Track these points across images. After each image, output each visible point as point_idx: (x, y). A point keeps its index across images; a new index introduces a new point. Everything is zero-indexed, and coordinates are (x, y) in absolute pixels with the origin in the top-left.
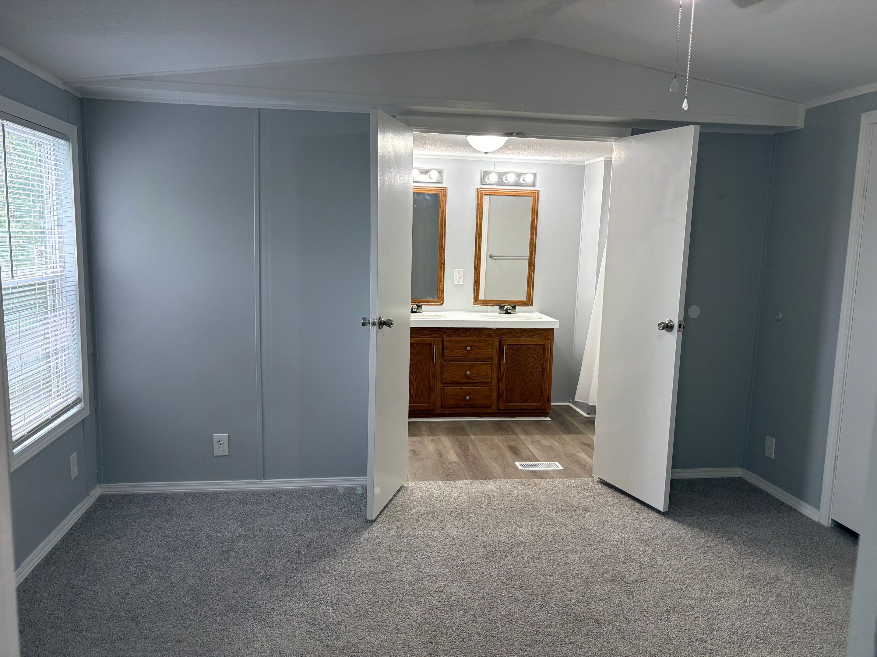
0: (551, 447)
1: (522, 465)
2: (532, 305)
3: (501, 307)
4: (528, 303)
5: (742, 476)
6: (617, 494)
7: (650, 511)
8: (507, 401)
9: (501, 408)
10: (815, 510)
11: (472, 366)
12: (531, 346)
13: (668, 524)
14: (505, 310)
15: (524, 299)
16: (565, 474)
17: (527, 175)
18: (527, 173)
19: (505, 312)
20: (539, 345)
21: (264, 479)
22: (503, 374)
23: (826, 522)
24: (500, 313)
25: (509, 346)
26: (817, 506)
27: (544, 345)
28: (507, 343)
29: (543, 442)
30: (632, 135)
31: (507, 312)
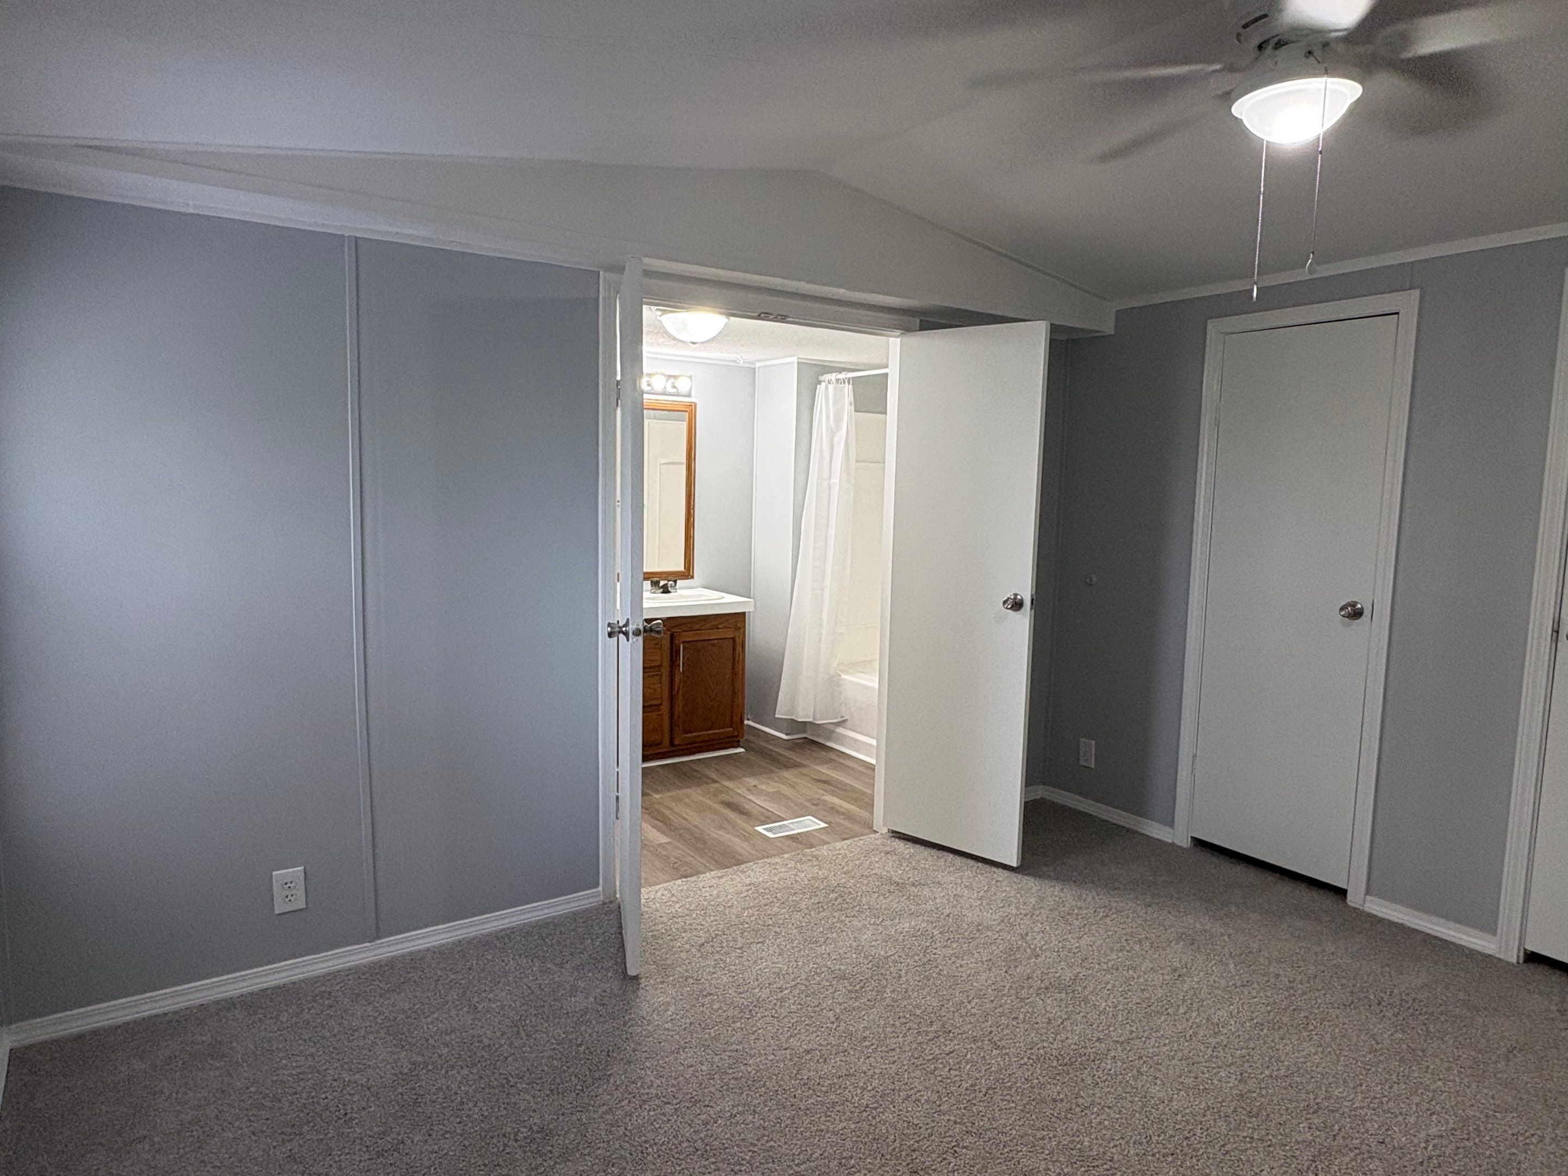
0: (778, 792)
1: (767, 830)
2: (692, 577)
3: (655, 584)
4: (687, 574)
5: (1044, 796)
6: (934, 852)
7: (994, 869)
8: (686, 732)
9: (677, 742)
10: (1168, 829)
12: (716, 641)
13: (1031, 884)
14: (662, 587)
15: (681, 568)
16: (834, 831)
17: (680, 379)
18: (679, 376)
19: (661, 590)
20: (727, 639)
21: (378, 938)
22: (679, 689)
23: (1184, 842)
24: (654, 593)
25: (686, 644)
26: (1171, 824)
27: (734, 639)
28: (683, 640)
29: (764, 787)
30: (921, 330)
31: (666, 590)
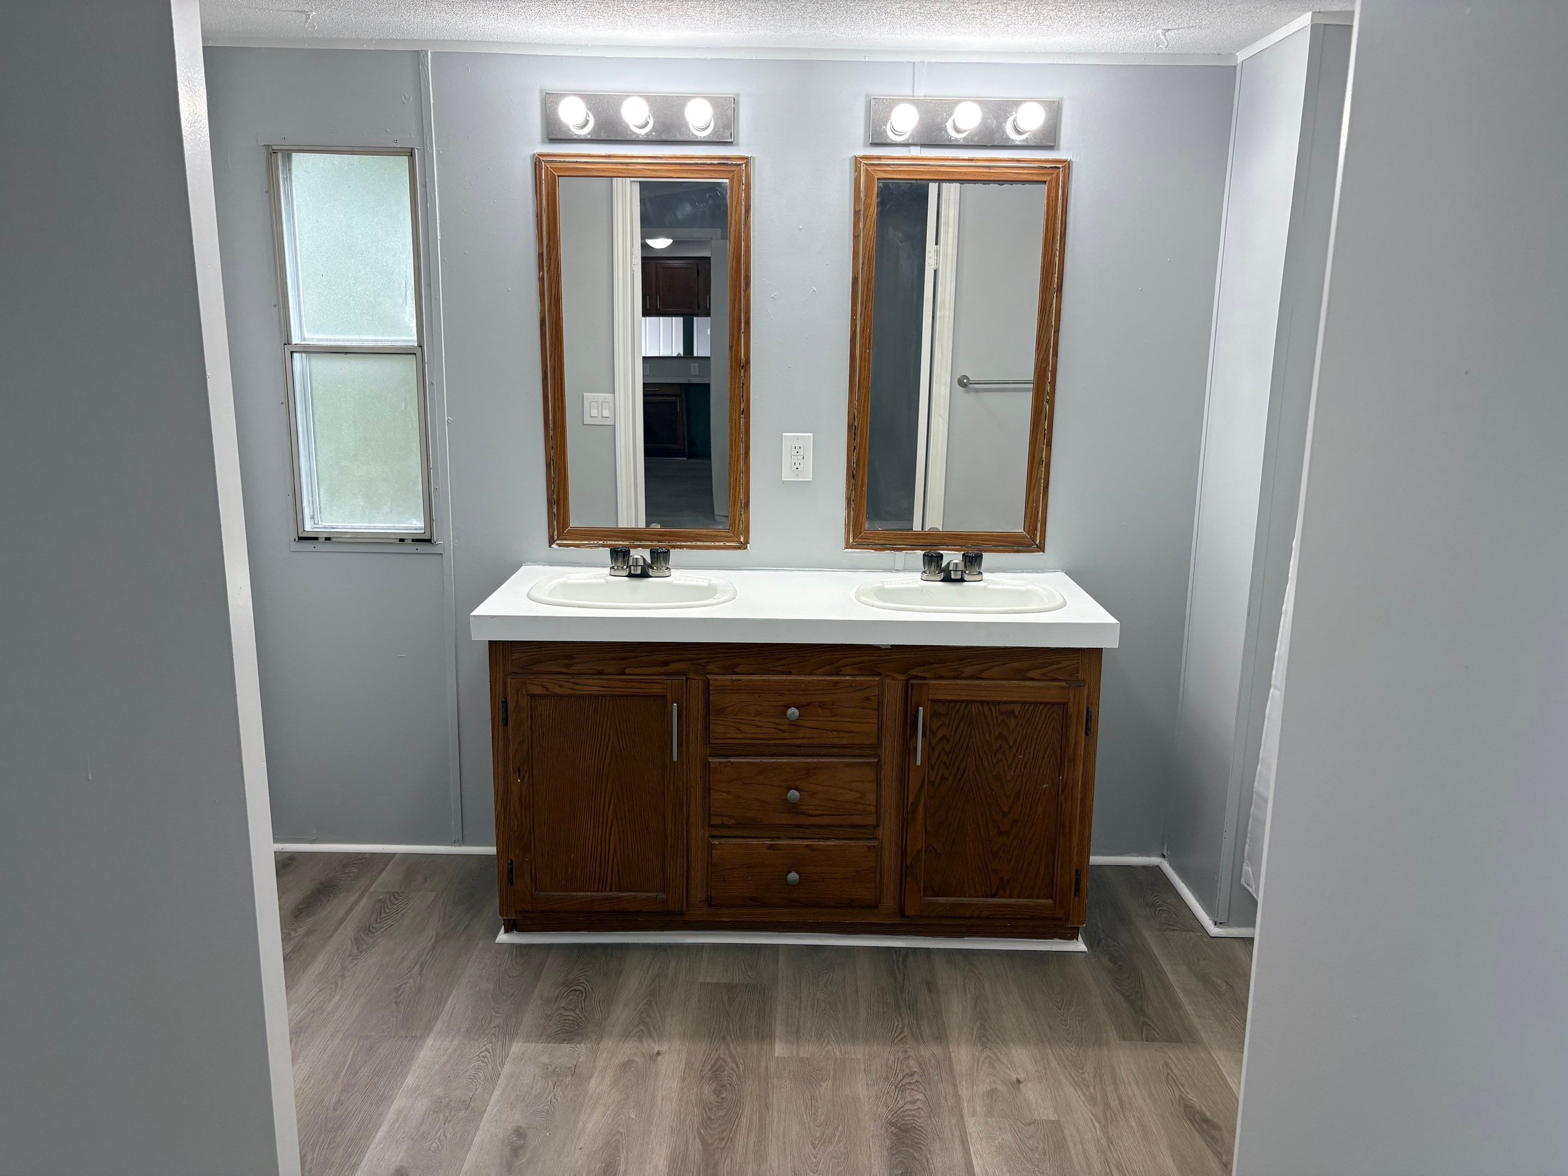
2: (1041, 548)
3: (933, 557)
4: (1029, 539)
8: (932, 890)
9: (910, 906)
11: (810, 771)
12: (1017, 708)
14: (941, 569)
15: (1017, 527)
17: (1025, 109)
18: (1025, 102)
19: (942, 575)
20: (1046, 704)
22: (919, 798)
24: (927, 580)
25: (938, 708)
27: (1065, 705)
28: (931, 697)
31: (945, 578)
